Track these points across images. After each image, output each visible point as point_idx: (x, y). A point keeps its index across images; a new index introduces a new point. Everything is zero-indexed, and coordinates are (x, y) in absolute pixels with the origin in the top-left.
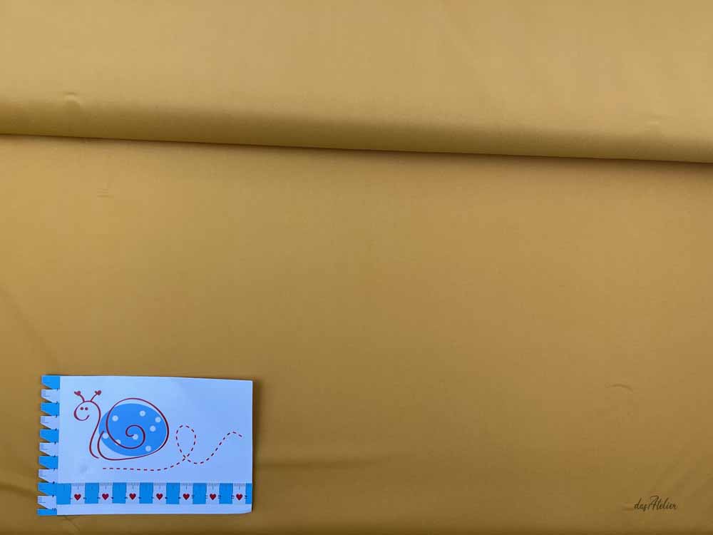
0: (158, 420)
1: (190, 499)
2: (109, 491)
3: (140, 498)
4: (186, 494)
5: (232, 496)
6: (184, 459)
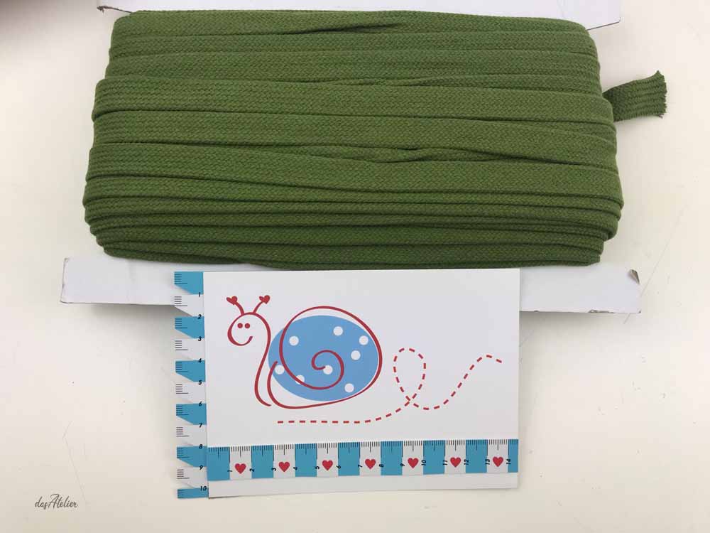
0: (364, 340)
1: (419, 466)
2: (290, 457)
3: (339, 467)
4: (413, 459)
5: (486, 460)
6: (408, 403)
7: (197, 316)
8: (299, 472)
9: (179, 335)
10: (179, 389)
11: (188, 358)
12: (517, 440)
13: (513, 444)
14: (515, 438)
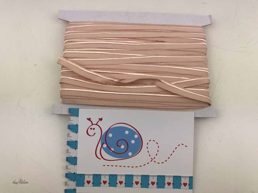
0: (136, 136)
1: (155, 185)
2: (107, 179)
3: (125, 184)
4: (153, 182)
5: (181, 184)
6: (152, 161)
7: (76, 124)
8: (111, 185)
9: (69, 131)
10: (68, 152)
11: (71, 140)
12: (193, 177)
13: (191, 178)
14: (192, 176)
